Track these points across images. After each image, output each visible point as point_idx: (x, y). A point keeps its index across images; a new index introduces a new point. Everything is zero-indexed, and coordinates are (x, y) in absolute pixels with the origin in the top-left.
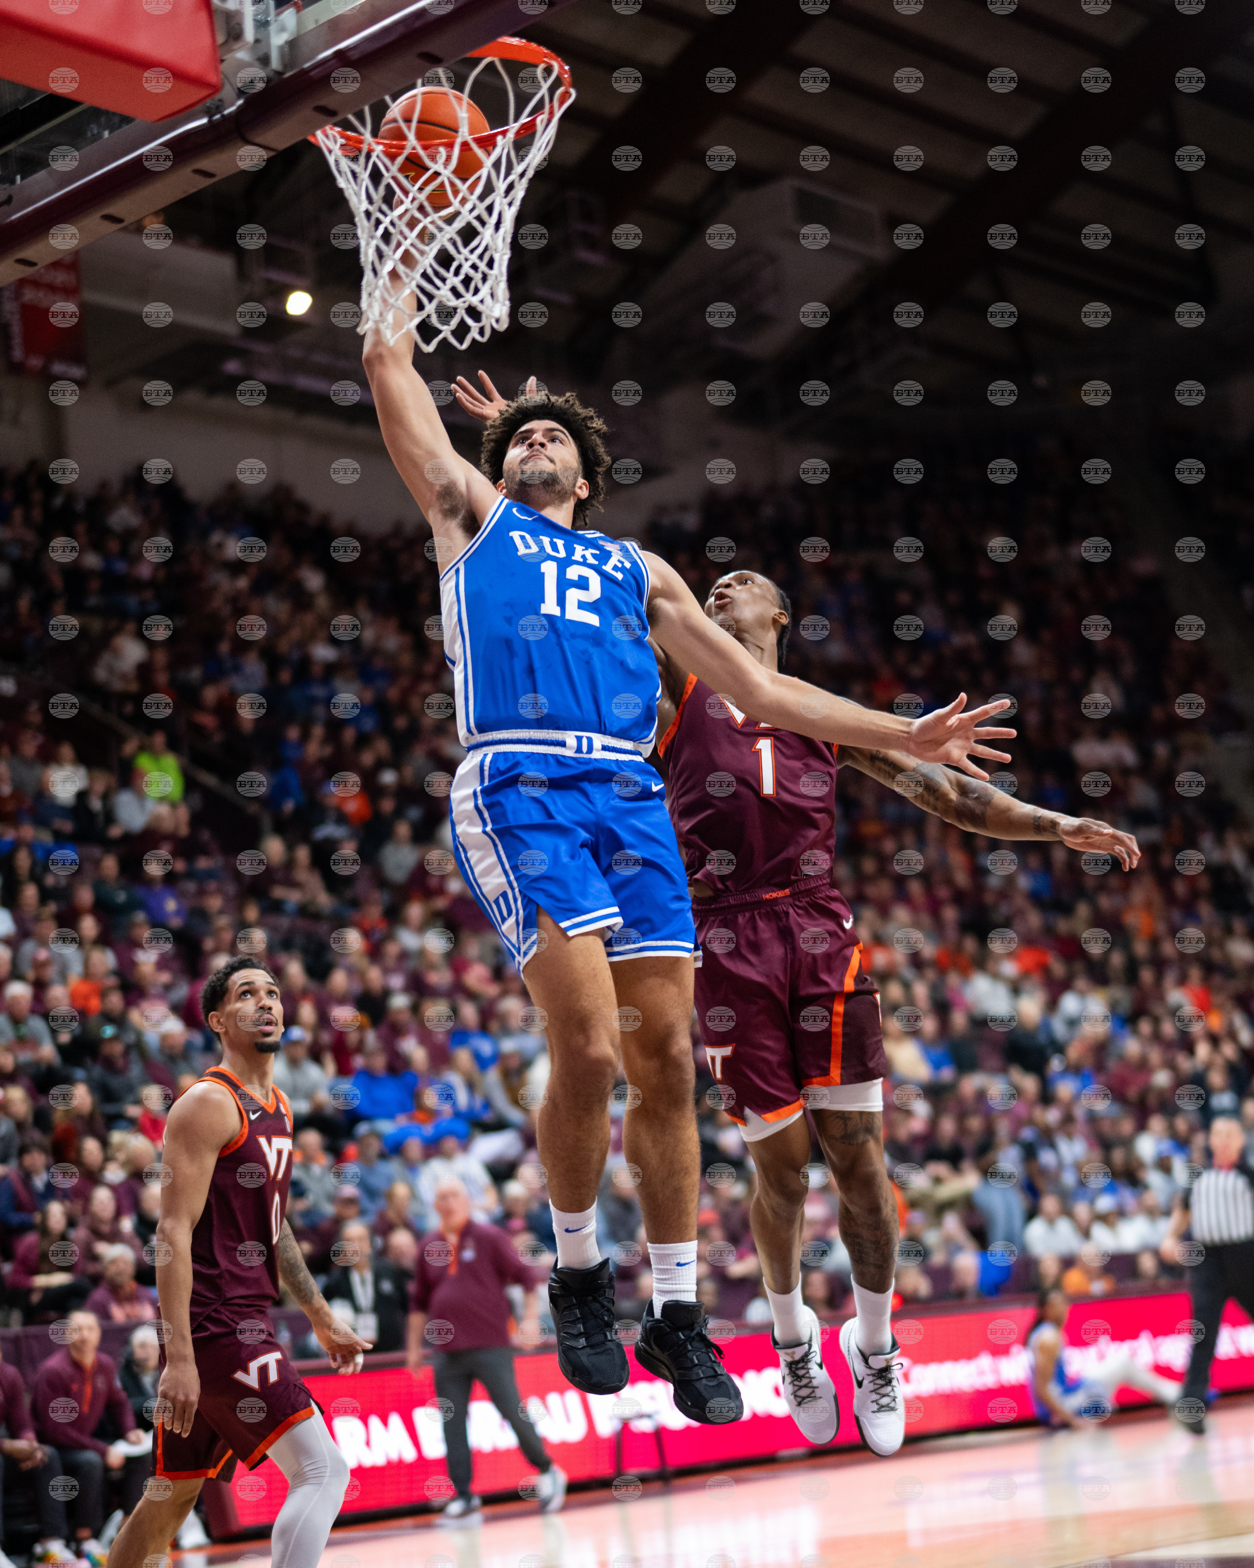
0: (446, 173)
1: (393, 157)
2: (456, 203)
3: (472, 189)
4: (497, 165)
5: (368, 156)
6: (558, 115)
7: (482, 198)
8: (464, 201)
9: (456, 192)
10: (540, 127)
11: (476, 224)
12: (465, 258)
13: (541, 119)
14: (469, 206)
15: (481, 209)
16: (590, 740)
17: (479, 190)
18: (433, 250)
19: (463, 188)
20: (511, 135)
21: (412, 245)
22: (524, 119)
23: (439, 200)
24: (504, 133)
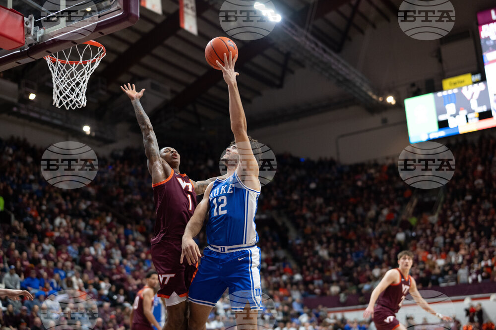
0: (74, 69)
1: (63, 65)
2: (75, 76)
3: (79, 74)
4: (86, 68)
5: (57, 65)
6: (101, 58)
7: (81, 76)
8: (77, 77)
9: (76, 74)
10: (96, 61)
11: (80, 82)
12: (77, 90)
13: (98, 59)
14: (78, 77)
15: (81, 78)
16: (224, 248)
17: (81, 74)
18: (70, 88)
19: (77, 73)
20: (90, 62)
21: (66, 86)
22: (94, 58)
23: (72, 75)
24: (89, 61)
